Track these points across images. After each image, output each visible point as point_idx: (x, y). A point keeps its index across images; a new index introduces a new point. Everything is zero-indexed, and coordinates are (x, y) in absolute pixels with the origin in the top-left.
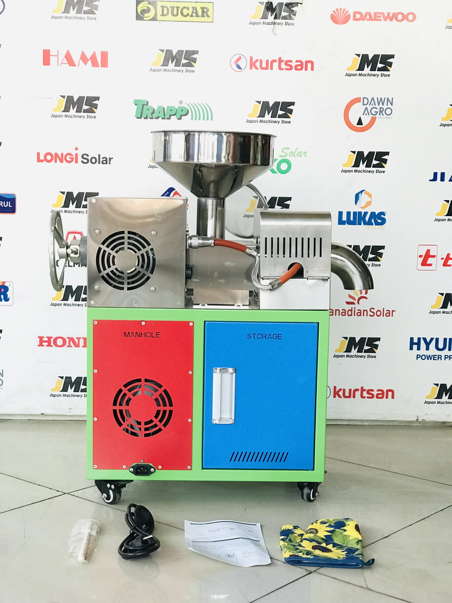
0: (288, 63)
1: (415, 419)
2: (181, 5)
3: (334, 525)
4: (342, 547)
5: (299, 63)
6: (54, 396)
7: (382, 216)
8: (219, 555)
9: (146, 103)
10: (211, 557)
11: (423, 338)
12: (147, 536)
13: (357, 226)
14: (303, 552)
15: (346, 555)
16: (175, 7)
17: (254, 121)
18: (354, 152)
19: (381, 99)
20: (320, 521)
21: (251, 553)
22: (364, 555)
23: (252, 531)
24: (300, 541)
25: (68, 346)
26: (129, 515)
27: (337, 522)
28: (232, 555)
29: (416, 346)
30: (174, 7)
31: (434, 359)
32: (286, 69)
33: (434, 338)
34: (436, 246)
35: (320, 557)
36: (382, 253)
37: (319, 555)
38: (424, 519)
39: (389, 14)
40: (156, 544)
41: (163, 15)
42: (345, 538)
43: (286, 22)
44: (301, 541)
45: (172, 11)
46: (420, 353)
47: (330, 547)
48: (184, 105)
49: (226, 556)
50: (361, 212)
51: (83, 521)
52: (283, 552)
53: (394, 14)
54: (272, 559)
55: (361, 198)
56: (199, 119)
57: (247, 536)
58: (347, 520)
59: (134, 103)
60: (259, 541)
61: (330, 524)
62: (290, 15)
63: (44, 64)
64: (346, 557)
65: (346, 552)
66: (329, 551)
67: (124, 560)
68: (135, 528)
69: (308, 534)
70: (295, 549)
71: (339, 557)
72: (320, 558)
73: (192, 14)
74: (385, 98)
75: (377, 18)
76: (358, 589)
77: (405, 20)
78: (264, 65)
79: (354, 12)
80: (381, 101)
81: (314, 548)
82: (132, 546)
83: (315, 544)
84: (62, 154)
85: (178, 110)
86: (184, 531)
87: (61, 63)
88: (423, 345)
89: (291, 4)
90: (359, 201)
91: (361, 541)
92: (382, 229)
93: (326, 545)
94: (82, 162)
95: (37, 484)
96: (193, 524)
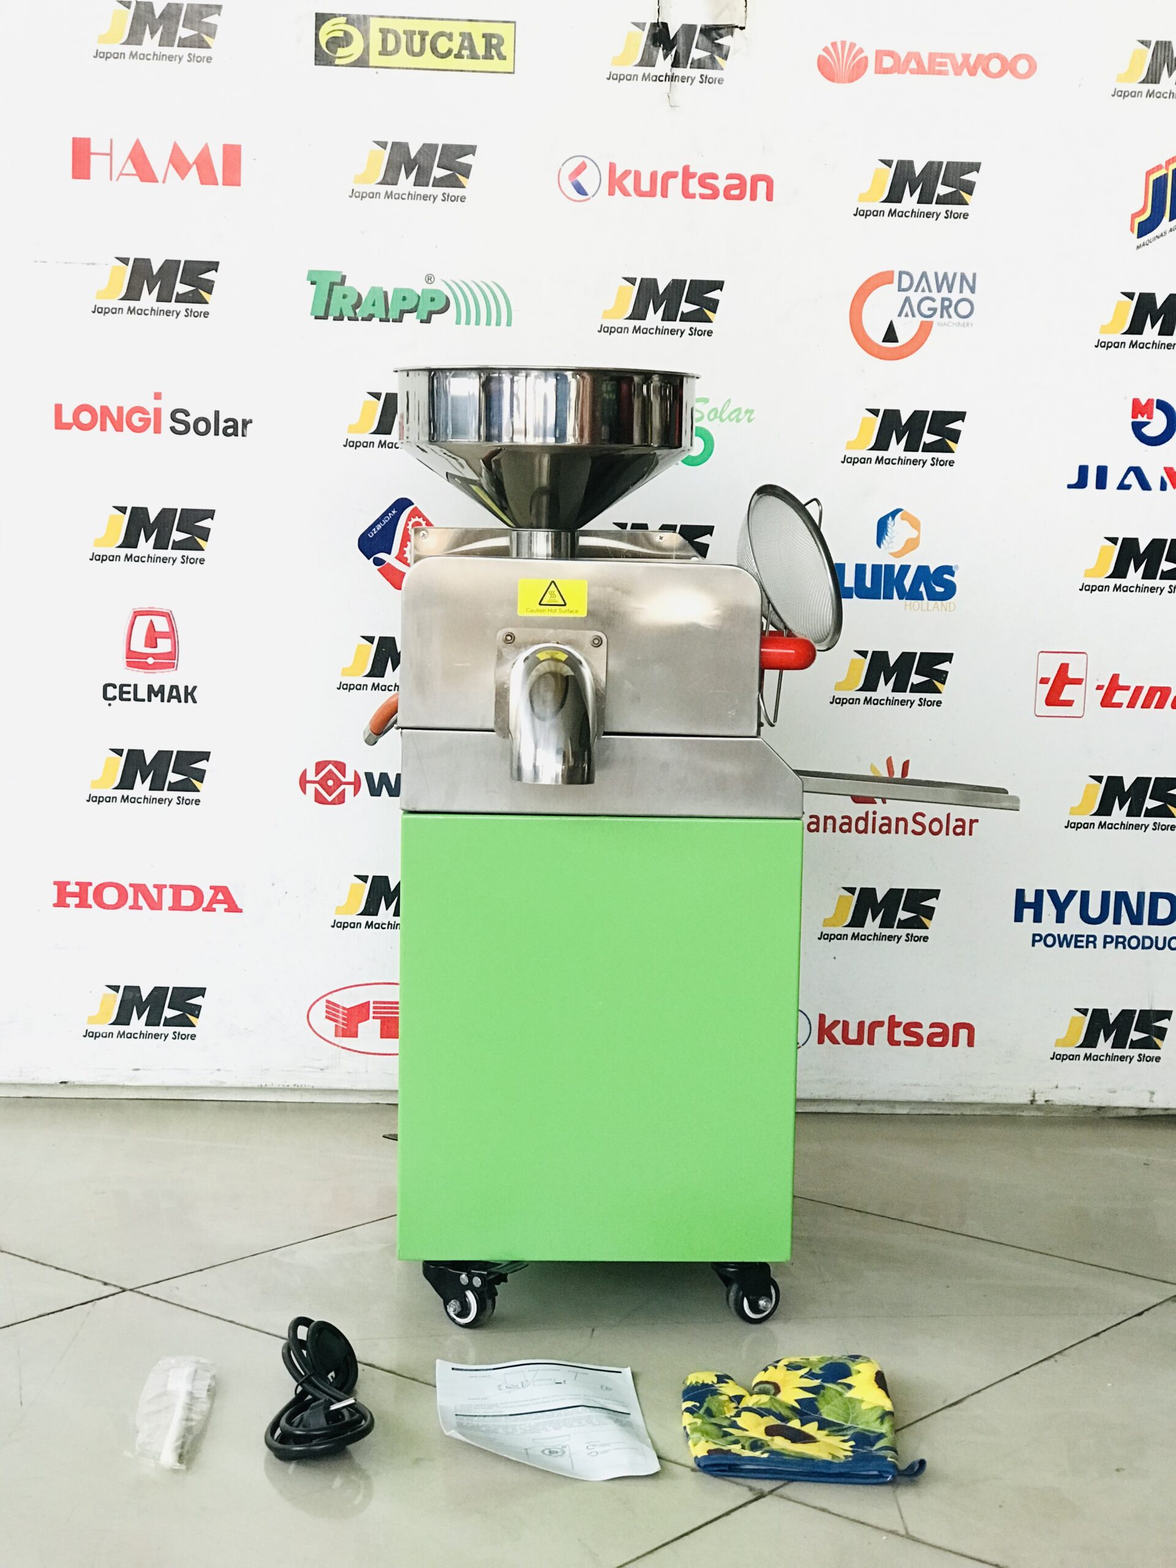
0: (708, 181)
1: (1025, 1099)
2: (433, 28)
3: (820, 1372)
4: (843, 1430)
5: (736, 182)
6: (95, 1035)
7: (946, 576)
8: (526, 1450)
9: (339, 280)
10: (505, 1456)
11: (1048, 891)
12: (339, 1400)
13: (882, 602)
14: (743, 1441)
15: (851, 1449)
16: (417, 33)
17: (619, 330)
18: (875, 412)
19: (945, 276)
20: (785, 1362)
21: (609, 1445)
22: (898, 1449)
23: (610, 1386)
24: (733, 1412)
25: (131, 908)
26: (293, 1347)
27: (831, 1363)
28: (558, 1450)
29: (1032, 911)
30: (413, 33)
31: (1076, 946)
32: (703, 196)
33: (1077, 891)
34: (1084, 655)
35: (783, 1454)
36: (946, 673)
37: (783, 1449)
38: (1051, 1357)
39: (966, 57)
40: (363, 1422)
41: (384, 52)
42: (850, 1406)
43: (702, 76)
44: (738, 1415)
45: (409, 43)
46: (1043, 928)
47: (811, 1428)
48: (438, 285)
49: (543, 1452)
50: (893, 566)
51: (173, 1361)
52: (690, 1443)
53: (979, 56)
54: (662, 1461)
55: (894, 528)
56: (477, 323)
57: (598, 1400)
58: (853, 1361)
59: (308, 280)
60: (629, 1414)
61: (811, 1370)
62: (712, 58)
63: (75, 176)
64: (851, 1454)
65: (852, 1443)
66: (808, 1439)
67: (278, 1461)
68: (308, 1381)
69: (755, 1396)
70: (721, 1433)
71: (834, 1456)
72: (785, 1457)
73: (459, 52)
74: (955, 274)
75: (938, 68)
76: (885, 1538)
77: (1008, 73)
78: (645, 186)
79: (877, 52)
80: (945, 281)
81: (770, 1431)
82: (301, 1427)
83: (771, 1421)
84: (120, 409)
85: (421, 300)
86: (435, 1387)
87: (119, 172)
88: (1049, 909)
89: (717, 28)
90: (886, 537)
91: (891, 1413)
92: (946, 610)
93: (802, 1425)
94: (173, 429)
95: (51, 1266)
96: (458, 1369)
